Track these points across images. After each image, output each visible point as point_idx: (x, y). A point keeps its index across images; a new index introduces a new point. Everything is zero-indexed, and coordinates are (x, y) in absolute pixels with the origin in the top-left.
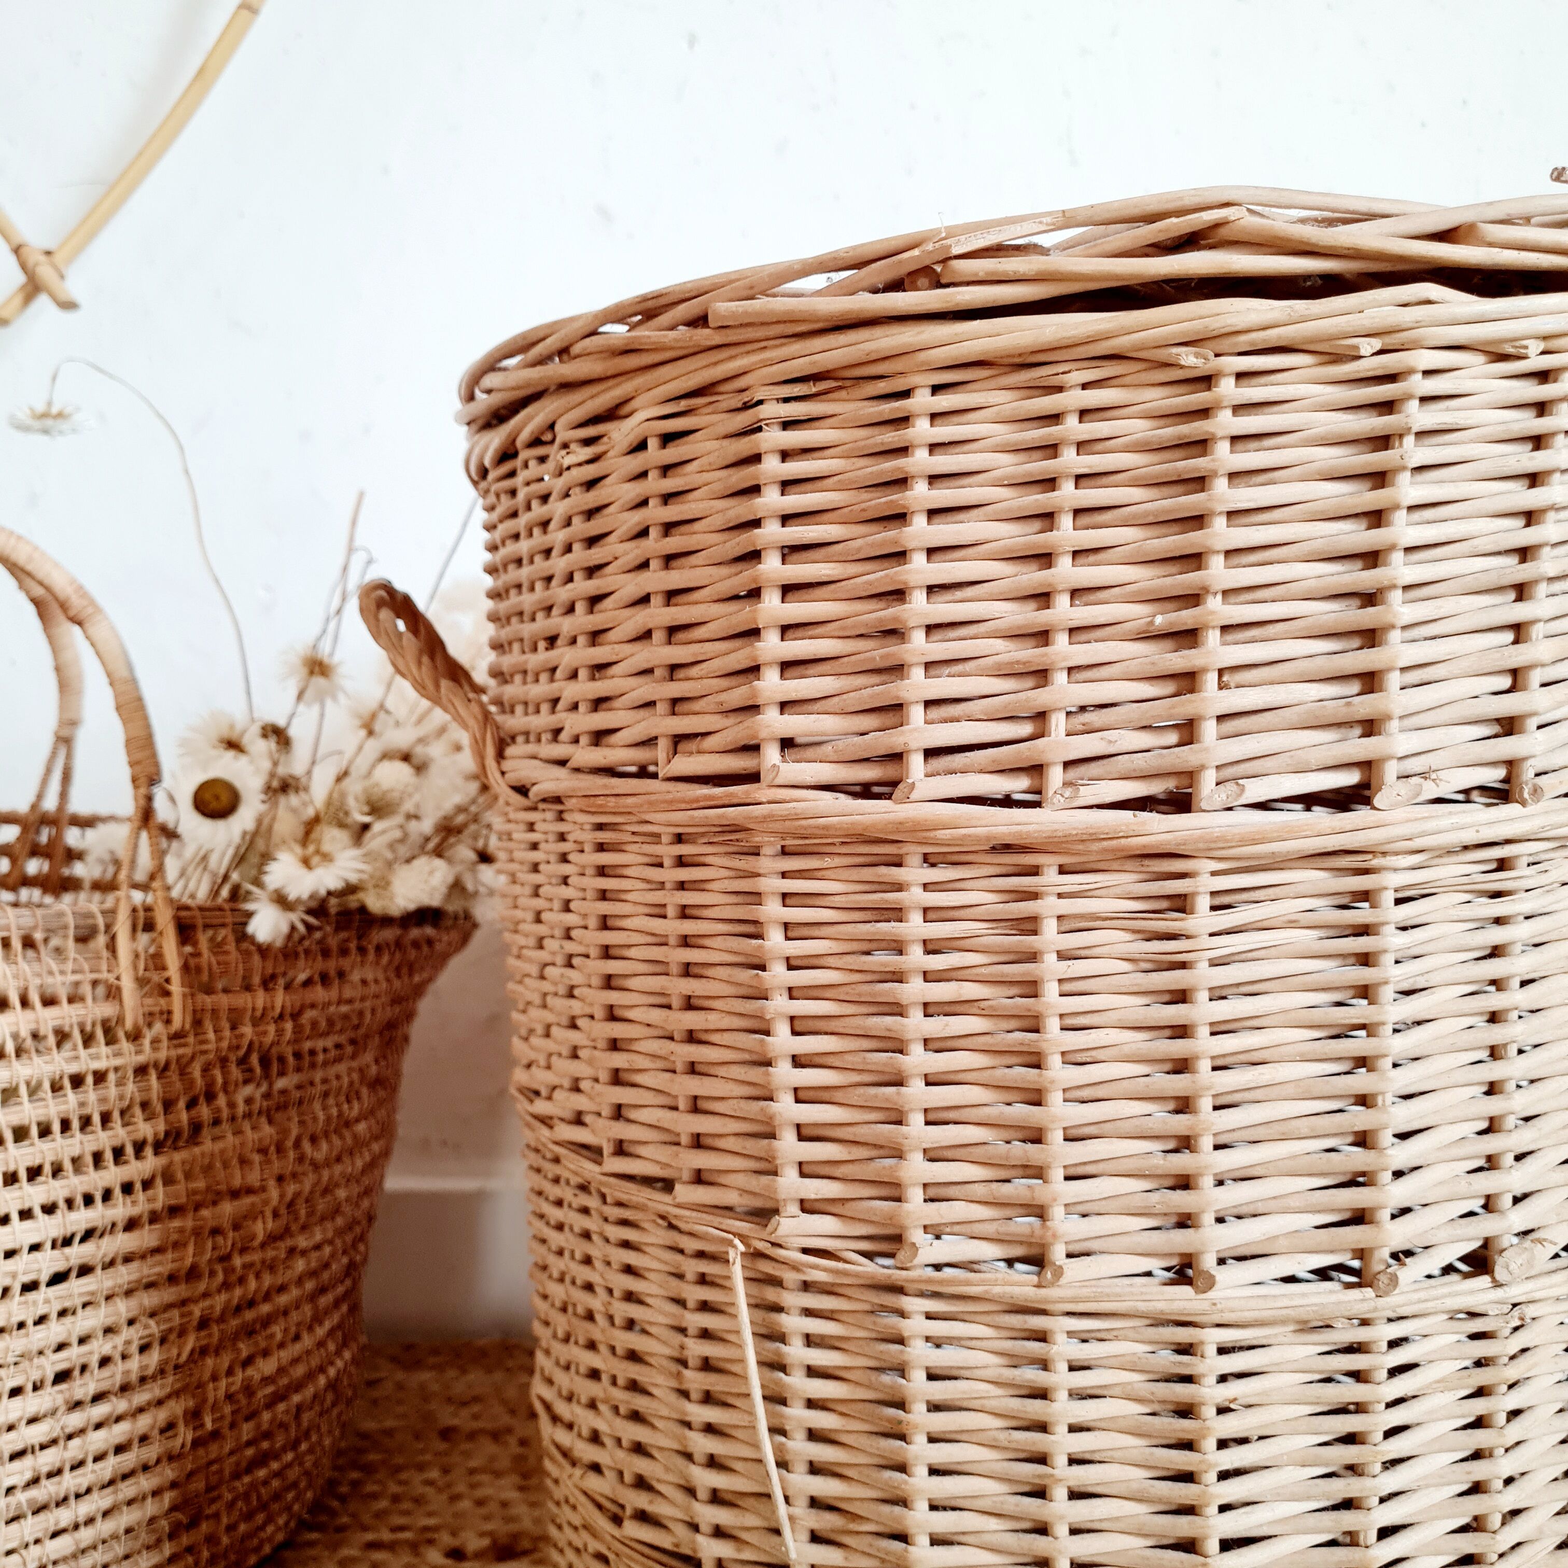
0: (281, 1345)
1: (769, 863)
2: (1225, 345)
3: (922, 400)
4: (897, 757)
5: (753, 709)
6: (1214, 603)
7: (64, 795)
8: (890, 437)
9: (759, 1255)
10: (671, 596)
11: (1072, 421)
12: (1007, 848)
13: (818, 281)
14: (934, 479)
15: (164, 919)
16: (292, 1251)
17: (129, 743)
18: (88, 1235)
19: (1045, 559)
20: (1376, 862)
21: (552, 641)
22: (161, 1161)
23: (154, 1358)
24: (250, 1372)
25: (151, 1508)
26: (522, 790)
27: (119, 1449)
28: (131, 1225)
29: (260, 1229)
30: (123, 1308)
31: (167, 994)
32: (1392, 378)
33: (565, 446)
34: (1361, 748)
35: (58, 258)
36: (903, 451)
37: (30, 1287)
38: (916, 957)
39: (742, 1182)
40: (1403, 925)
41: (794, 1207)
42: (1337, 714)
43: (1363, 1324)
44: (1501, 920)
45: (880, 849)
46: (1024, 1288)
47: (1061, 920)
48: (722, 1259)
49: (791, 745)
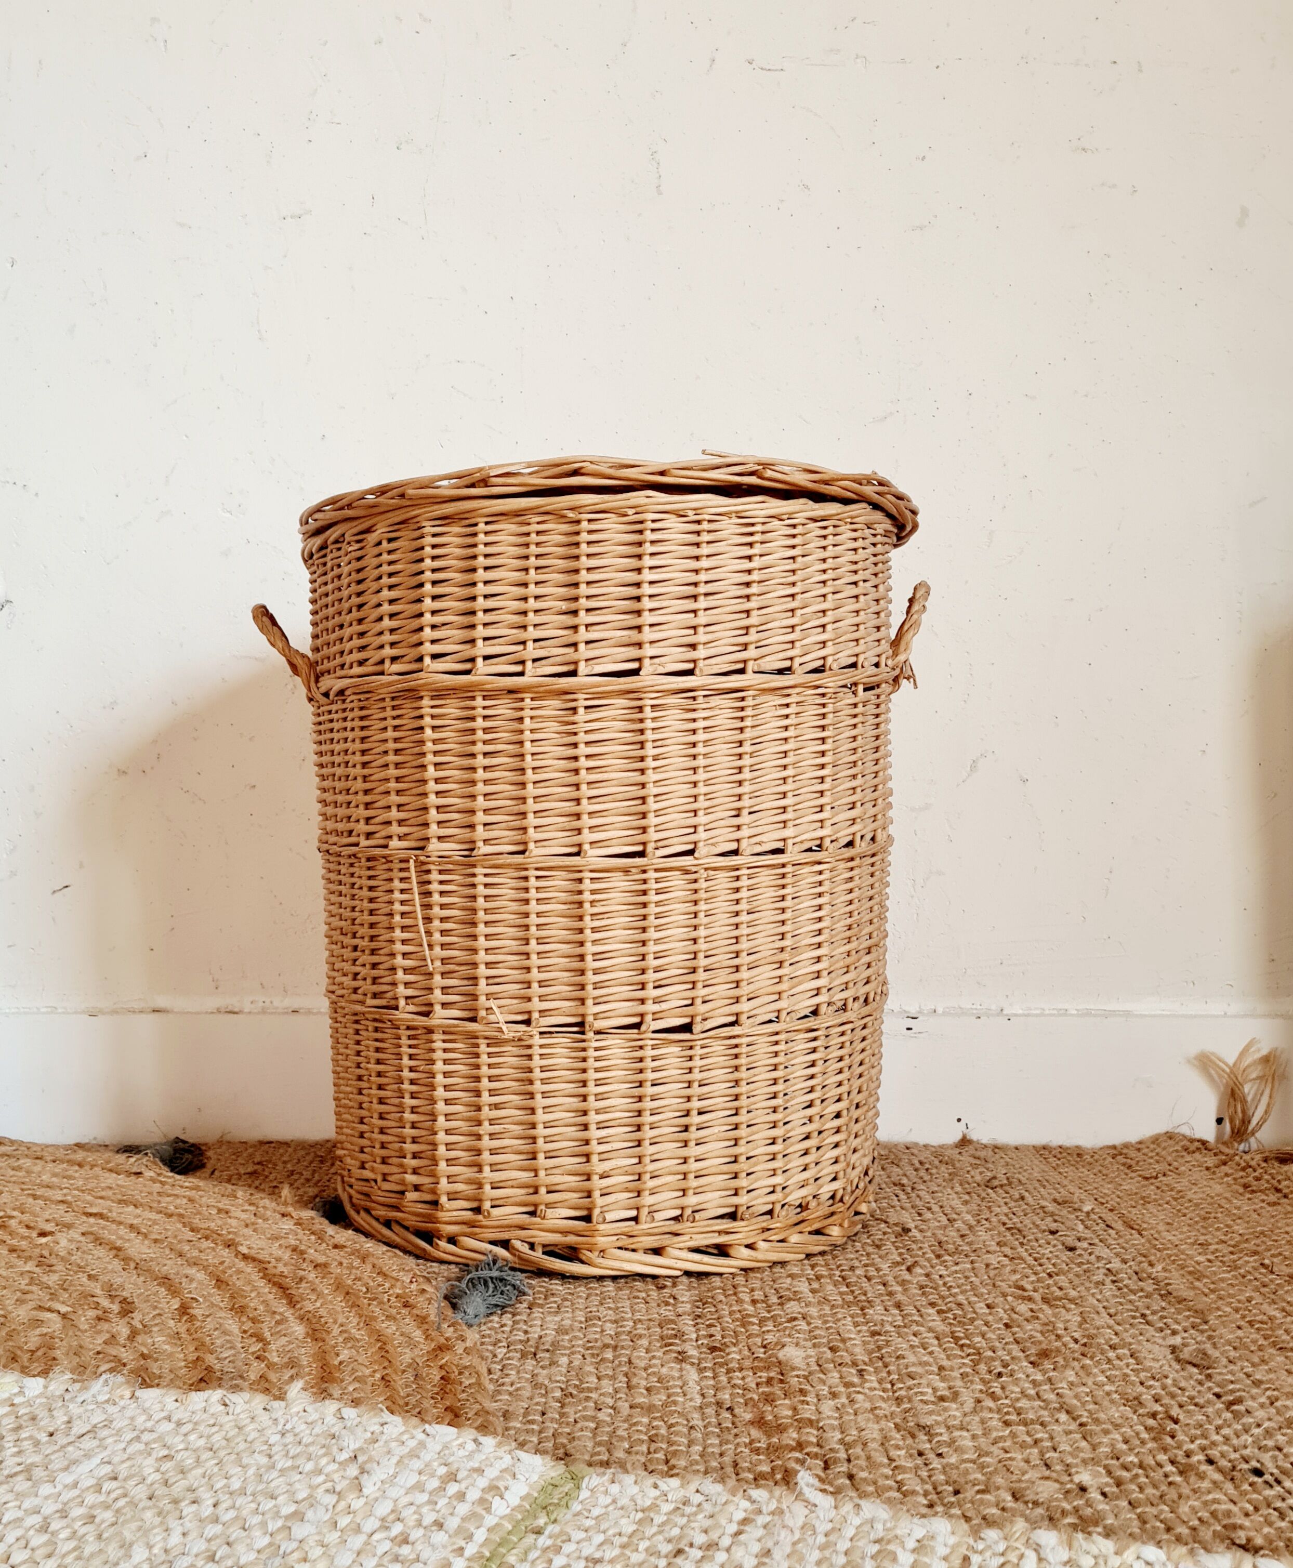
1: (426, 702)
2: (582, 510)
3: (482, 526)
4: (472, 660)
5: (420, 644)
6: (583, 601)
8: (470, 540)
9: (423, 863)
10: (391, 602)
11: (533, 535)
12: (512, 692)
13: (445, 483)
14: (486, 556)
19: (525, 585)
20: (643, 695)
21: (341, 626)
26: (326, 695)
32: (641, 522)
33: (349, 543)
34: (634, 652)
36: (475, 545)
38: (480, 735)
39: (415, 836)
40: (654, 719)
41: (434, 840)
42: (627, 641)
43: (644, 872)
44: (694, 720)
45: (467, 693)
46: (518, 859)
47: (532, 718)
48: (407, 869)
49: (435, 657)
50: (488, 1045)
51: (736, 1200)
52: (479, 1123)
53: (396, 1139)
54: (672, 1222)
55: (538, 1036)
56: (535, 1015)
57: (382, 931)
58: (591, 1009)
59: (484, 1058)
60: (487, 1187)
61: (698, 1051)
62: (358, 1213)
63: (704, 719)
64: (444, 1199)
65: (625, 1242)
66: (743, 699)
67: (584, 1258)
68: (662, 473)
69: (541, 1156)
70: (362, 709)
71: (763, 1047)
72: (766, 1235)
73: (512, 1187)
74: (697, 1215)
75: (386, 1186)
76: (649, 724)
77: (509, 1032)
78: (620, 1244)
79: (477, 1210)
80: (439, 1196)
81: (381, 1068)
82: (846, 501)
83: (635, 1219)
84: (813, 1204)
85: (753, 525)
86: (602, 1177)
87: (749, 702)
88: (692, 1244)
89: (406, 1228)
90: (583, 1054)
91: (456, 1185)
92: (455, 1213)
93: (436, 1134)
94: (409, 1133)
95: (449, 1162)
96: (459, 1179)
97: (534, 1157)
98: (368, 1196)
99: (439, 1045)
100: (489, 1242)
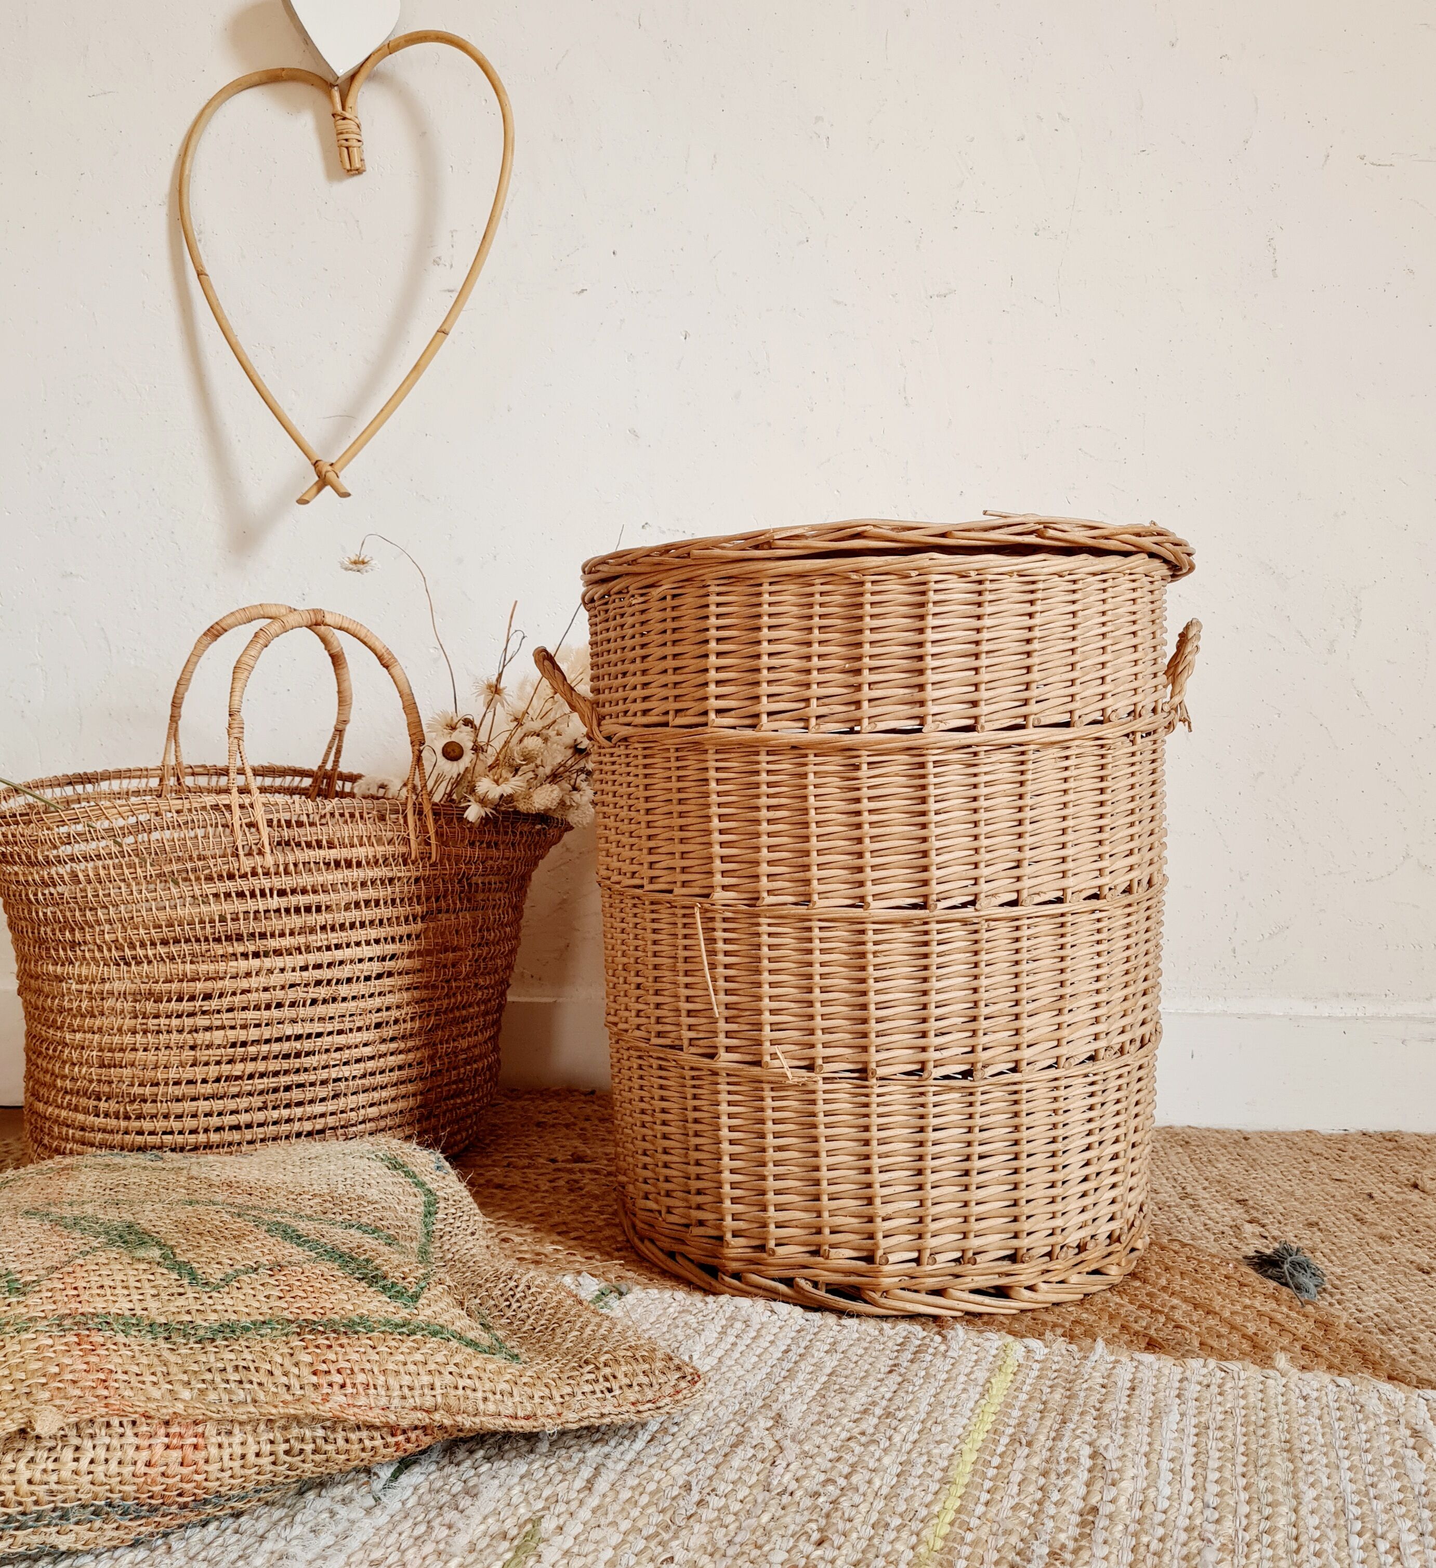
0: (469, 1035)
1: (711, 756)
2: (866, 572)
3: (766, 587)
4: (757, 716)
5: (706, 698)
6: (866, 660)
7: (336, 762)
8: (755, 600)
9: (707, 911)
10: (675, 656)
11: (817, 596)
12: (794, 748)
13: (731, 544)
14: (770, 615)
15: (427, 809)
16: (476, 985)
17: (409, 725)
18: (393, 957)
19: (809, 644)
20: (925, 752)
21: (624, 674)
22: (424, 926)
23: (417, 1024)
24: (456, 1044)
25: (411, 1102)
26: (609, 738)
27: (400, 1068)
28: (410, 955)
29: (464, 969)
30: (406, 996)
31: (429, 844)
32: (924, 583)
33: (632, 596)
34: (917, 711)
35: (336, 467)
36: (760, 605)
37: (368, 978)
38: (764, 788)
39: (699, 883)
40: (936, 775)
41: (719, 889)
42: (910, 699)
43: (926, 923)
44: (975, 775)
45: (751, 749)
46: (802, 910)
47: (815, 773)
48: (692, 915)
49: (719, 711)
50: (772, 1089)
51: (1015, 1243)
52: (764, 1165)
53: (681, 1174)
54: (953, 1264)
55: (821, 1082)
56: (819, 1061)
57: (667, 973)
58: (874, 1057)
59: (769, 1102)
60: (772, 1226)
61: (979, 1098)
62: (642, 1241)
63: (986, 773)
64: (728, 1236)
65: (907, 1282)
66: (1023, 753)
67: (867, 1298)
68: (943, 535)
69: (825, 1198)
70: (645, 757)
71: (1042, 1093)
72: (1046, 1277)
73: (796, 1227)
74: (978, 1258)
75: (672, 1218)
76: (931, 780)
77: (793, 1076)
78: (903, 1285)
79: (762, 1248)
80: (725, 1233)
81: (664, 1104)
82: (1126, 554)
83: (917, 1261)
84: (1090, 1245)
85: (1033, 583)
86: (884, 1220)
87: (1031, 756)
88: (973, 1286)
89: (691, 1261)
90: (864, 1100)
91: (741, 1223)
92: (740, 1250)
93: (721, 1172)
94: (693, 1170)
95: (734, 1201)
96: (743, 1217)
97: (817, 1198)
98: (652, 1226)
99: (723, 1087)
100: (773, 1279)
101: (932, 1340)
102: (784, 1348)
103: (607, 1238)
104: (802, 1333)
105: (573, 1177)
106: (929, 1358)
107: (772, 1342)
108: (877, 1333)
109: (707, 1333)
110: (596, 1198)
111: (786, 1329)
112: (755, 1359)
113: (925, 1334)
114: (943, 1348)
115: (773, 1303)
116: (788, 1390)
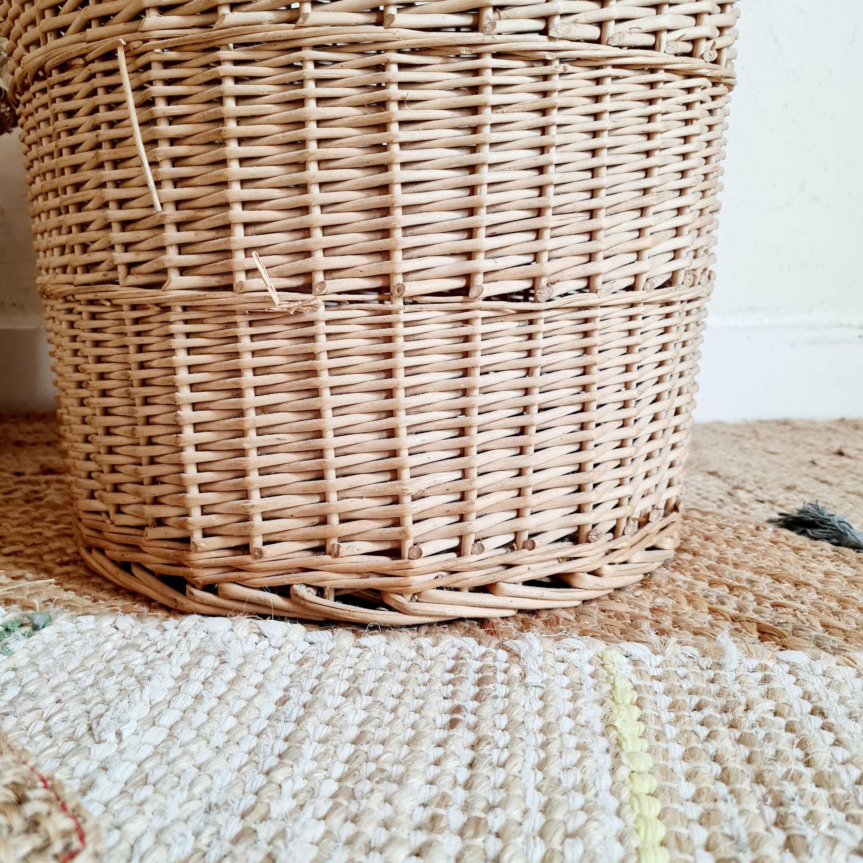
9: (139, 54)
43: (478, 56)
46: (287, 31)
48: (116, 70)
50: (251, 324)
52: (243, 434)
53: (130, 460)
54: (503, 551)
55: (322, 307)
56: (320, 278)
57: (89, 174)
58: (399, 266)
59: (246, 343)
60: (257, 520)
61: (541, 327)
62: (90, 552)
64: (197, 537)
65: (447, 580)
67: (392, 604)
69: (331, 474)
71: (617, 324)
72: (612, 558)
73: (292, 517)
74: (536, 540)
75: (122, 519)
77: (282, 303)
78: (441, 584)
79: (245, 549)
80: (191, 532)
81: (102, 367)
83: (458, 550)
86: (415, 499)
88: (529, 576)
89: (150, 572)
90: (387, 332)
91: (213, 517)
92: (213, 554)
93: (181, 450)
94: (144, 451)
95: (203, 487)
96: (216, 509)
97: (320, 476)
98: (100, 531)
99: (178, 328)
100: (262, 589)
101: (495, 659)
102: (279, 694)
103: (52, 552)
104: (306, 666)
105: (37, 488)
106: (503, 690)
107: (259, 686)
108: (413, 654)
109: (155, 682)
110: (54, 507)
111: (281, 662)
112: (231, 722)
113: (483, 649)
114: (516, 670)
115: (261, 623)
116: (287, 788)
